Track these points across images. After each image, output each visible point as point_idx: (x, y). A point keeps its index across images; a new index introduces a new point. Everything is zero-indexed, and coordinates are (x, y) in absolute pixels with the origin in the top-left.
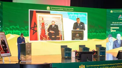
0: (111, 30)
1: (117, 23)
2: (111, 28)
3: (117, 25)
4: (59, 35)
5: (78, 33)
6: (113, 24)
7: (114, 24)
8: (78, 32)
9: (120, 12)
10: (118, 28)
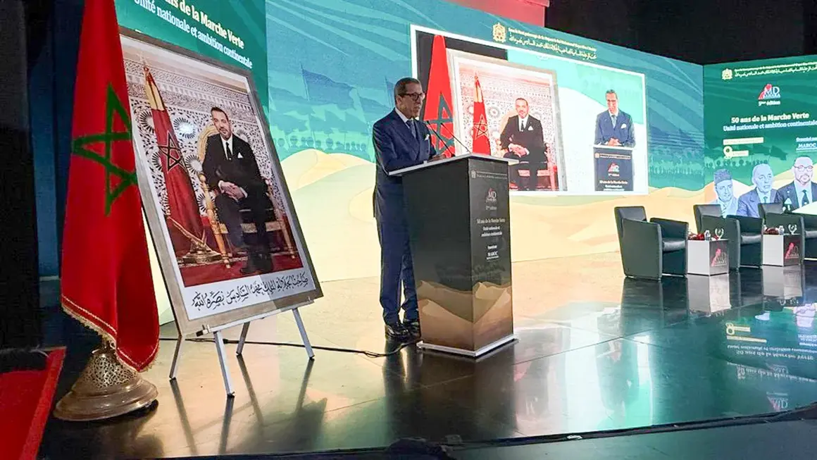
0: (728, 150)
1: (755, 119)
2: (726, 142)
3: (755, 127)
4: (546, 168)
5: (616, 162)
6: (733, 125)
7: (740, 124)
8: (615, 156)
9: (767, 72)
10: (760, 140)
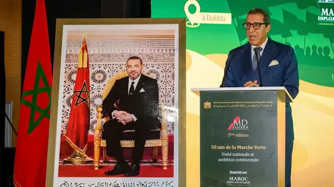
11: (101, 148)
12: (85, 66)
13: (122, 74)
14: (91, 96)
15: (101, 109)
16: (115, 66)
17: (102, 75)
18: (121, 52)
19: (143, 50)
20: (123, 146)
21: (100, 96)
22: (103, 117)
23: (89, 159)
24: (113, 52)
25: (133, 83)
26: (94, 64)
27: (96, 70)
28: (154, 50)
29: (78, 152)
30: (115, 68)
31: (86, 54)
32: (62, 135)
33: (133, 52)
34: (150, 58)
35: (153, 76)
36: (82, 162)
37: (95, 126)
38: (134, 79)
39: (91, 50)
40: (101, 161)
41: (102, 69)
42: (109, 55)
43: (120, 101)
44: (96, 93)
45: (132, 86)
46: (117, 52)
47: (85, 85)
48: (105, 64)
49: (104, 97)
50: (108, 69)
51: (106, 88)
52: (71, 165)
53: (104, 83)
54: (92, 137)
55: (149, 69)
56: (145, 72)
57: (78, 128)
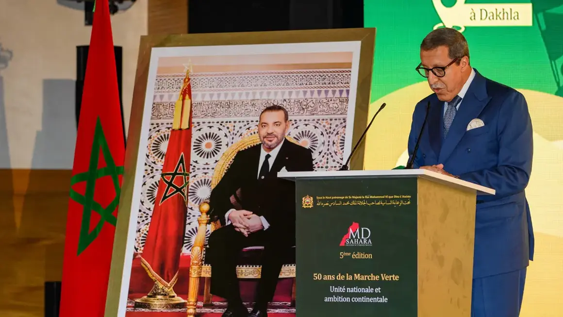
11: (202, 280)
12: (185, 126)
13: (249, 140)
14: (192, 181)
15: (206, 207)
16: (238, 125)
17: (213, 143)
18: (251, 97)
19: (290, 93)
20: (240, 276)
21: (206, 182)
22: (209, 223)
23: (179, 300)
24: (236, 98)
25: (268, 156)
26: (201, 120)
27: (203, 132)
28: (312, 93)
29: (161, 286)
30: (237, 128)
31: (187, 101)
32: (135, 255)
33: (272, 97)
34: (303, 107)
35: (306, 143)
36: (168, 306)
37: (193, 239)
38: (270, 148)
39: (198, 95)
40: (200, 304)
41: (214, 130)
42: (229, 104)
43: (242, 192)
44: (200, 176)
45: (266, 163)
46: (244, 98)
47: (182, 161)
48: (220, 120)
49: (215, 183)
50: (225, 131)
51: (218, 167)
52: (147, 310)
53: (217, 157)
54: (188, 258)
55: (300, 130)
56: (292, 135)
57: (164, 242)
